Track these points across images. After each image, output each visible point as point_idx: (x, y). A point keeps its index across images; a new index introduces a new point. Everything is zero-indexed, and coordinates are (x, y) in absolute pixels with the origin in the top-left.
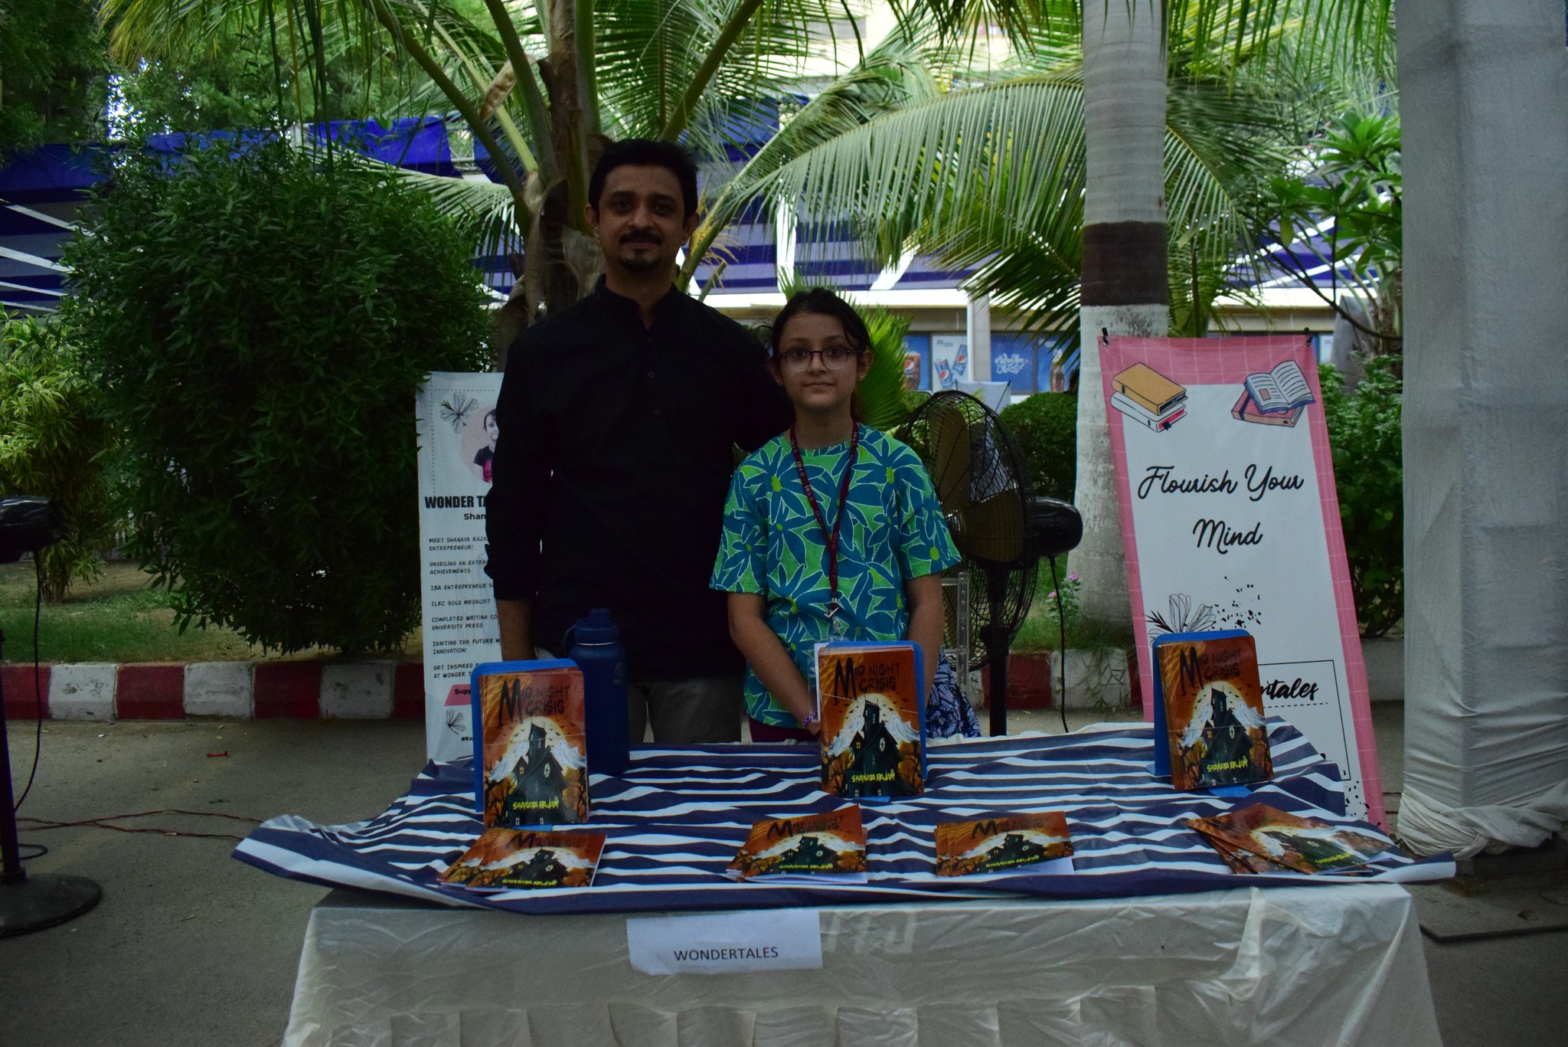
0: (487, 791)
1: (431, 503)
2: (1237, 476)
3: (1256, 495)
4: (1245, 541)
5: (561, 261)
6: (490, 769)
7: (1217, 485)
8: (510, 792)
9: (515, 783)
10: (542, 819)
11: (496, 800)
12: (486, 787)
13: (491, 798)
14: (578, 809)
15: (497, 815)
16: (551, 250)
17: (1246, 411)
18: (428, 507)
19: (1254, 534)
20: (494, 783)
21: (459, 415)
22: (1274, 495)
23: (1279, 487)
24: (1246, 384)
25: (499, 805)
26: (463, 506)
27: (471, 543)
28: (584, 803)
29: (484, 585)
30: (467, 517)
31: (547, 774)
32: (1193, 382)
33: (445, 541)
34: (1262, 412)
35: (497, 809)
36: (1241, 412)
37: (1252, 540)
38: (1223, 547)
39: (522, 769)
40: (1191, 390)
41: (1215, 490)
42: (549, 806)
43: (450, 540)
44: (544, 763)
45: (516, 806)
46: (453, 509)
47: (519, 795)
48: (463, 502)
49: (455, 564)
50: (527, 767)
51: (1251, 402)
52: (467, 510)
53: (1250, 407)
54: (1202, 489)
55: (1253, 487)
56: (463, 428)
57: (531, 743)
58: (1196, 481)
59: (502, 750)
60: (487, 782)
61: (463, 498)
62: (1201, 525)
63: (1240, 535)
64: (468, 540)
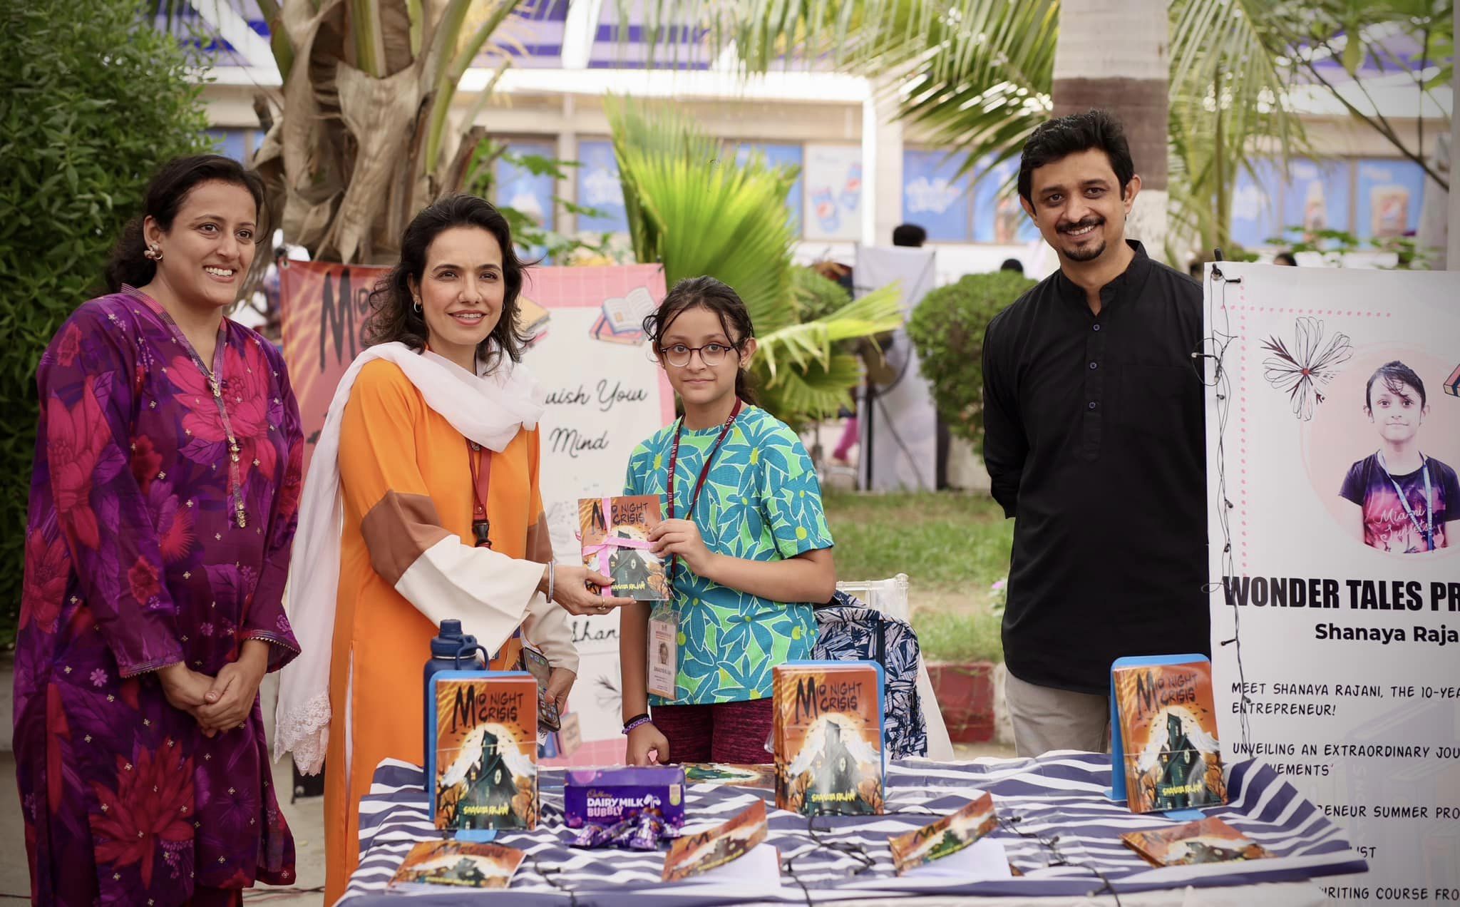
0: (439, 796)
1: (1236, 592)
2: (588, 390)
3: (605, 406)
4: (594, 447)
5: (337, 115)
6: (442, 773)
7: (572, 397)
8: (462, 796)
9: (466, 788)
10: (491, 824)
11: (448, 803)
12: (438, 791)
13: (443, 802)
14: (527, 816)
15: (448, 818)
16: (322, 98)
17: (602, 330)
18: (1229, 601)
19: (602, 440)
20: (446, 788)
21: (1307, 373)
22: (620, 406)
23: (625, 400)
24: (603, 307)
25: (451, 809)
26: (1314, 604)
27: (1332, 698)
28: (533, 811)
29: (1362, 811)
30: (1324, 632)
31: (498, 780)
32: (556, 304)
33: (1269, 689)
34: (614, 333)
35: (448, 813)
36: (597, 333)
37: (600, 446)
38: (574, 452)
39: (473, 774)
40: (555, 313)
41: (570, 402)
42: (499, 813)
43: (1279, 689)
44: (495, 769)
45: (467, 810)
46: (1289, 609)
47: (468, 801)
48: (1314, 593)
49: (1292, 750)
50: (479, 773)
51: (606, 324)
52: (1326, 615)
53: (606, 327)
54: (559, 401)
55: (603, 398)
56: (1317, 408)
57: (483, 749)
58: (554, 395)
59: (455, 754)
60: (439, 786)
61: (1314, 582)
62: (557, 433)
63: (589, 442)
64: (1325, 690)
